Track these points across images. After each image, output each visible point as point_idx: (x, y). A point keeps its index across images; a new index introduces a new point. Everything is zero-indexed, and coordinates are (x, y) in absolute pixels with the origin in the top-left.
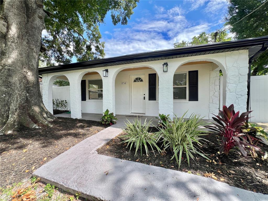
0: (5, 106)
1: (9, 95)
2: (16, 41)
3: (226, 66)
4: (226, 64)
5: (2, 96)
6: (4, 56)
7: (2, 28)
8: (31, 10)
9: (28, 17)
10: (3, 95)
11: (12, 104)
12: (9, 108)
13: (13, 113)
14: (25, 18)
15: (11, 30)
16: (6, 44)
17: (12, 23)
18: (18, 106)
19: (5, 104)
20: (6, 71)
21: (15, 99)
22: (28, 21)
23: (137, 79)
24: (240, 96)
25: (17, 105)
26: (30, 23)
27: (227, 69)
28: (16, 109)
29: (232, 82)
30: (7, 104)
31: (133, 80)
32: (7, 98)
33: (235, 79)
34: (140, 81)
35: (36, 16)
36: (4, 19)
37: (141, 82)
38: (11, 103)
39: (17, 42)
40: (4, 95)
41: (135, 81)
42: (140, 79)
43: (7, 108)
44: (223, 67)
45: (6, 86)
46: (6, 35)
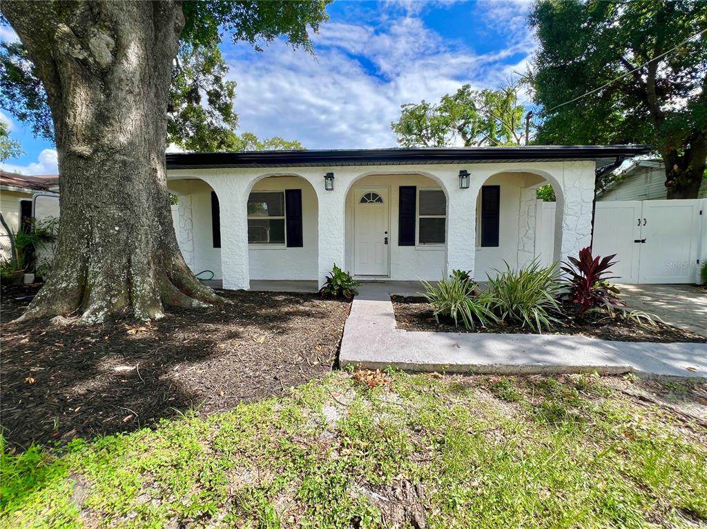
0: (121, 257)
1: (128, 229)
2: (137, 90)
3: (564, 186)
4: (563, 181)
5: (111, 231)
6: (108, 128)
7: (103, 54)
8: (164, 11)
9: (157, 28)
10: (113, 228)
11: (137, 250)
12: (129, 261)
13: (143, 273)
14: (152, 31)
15: (127, 60)
16: (108, 96)
17: (130, 42)
18: (150, 254)
19: (120, 251)
20: (117, 166)
21: (143, 238)
22: (156, 38)
23: (368, 196)
24: (582, 236)
25: (148, 253)
26: (160, 44)
27: (565, 190)
28: (149, 263)
29: (572, 213)
30: (124, 250)
31: (359, 198)
32: (123, 236)
33: (575, 208)
34: (376, 201)
35: (172, 25)
36: (111, 31)
37: (378, 205)
38: (136, 248)
39: (139, 94)
40: (117, 228)
41: (363, 201)
42: (375, 196)
43: (124, 260)
44: (560, 186)
45: (121, 204)
46: (107, 72)
